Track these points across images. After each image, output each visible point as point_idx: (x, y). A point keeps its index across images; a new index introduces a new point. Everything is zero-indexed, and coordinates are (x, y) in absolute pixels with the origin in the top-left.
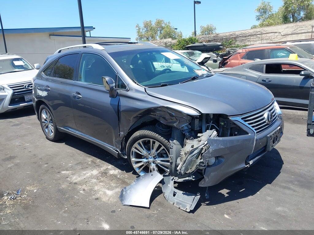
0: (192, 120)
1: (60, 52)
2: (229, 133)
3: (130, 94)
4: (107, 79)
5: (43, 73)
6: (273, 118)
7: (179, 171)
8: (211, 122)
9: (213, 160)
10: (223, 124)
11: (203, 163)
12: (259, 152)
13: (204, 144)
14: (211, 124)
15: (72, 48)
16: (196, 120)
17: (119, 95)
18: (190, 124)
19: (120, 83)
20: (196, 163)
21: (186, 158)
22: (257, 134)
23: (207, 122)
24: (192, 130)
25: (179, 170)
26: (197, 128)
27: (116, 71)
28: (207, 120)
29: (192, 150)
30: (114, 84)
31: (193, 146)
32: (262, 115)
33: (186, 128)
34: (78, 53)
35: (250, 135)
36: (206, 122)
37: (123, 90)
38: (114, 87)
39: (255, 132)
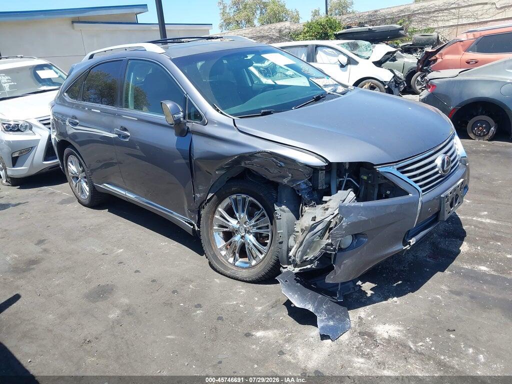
0: (314, 173)
1: (91, 57)
2: (376, 195)
3: (209, 129)
4: (169, 105)
5: (65, 94)
6: (451, 165)
7: (293, 258)
8: (345, 175)
9: (348, 240)
10: (365, 178)
11: (331, 245)
12: (427, 223)
13: (333, 214)
14: (346, 178)
15: (111, 50)
16: (320, 172)
17: (190, 132)
18: (310, 180)
19: (192, 110)
20: (320, 245)
21: (303, 237)
22: (423, 194)
23: (340, 175)
24: (314, 190)
25: (292, 256)
26: (321, 186)
27: (184, 91)
28: (339, 171)
29: (313, 225)
30: (182, 114)
31: (315, 217)
32: (433, 162)
33: (304, 186)
34: (122, 60)
35: (411, 197)
36: (337, 175)
37: (197, 123)
38: (182, 119)
39: (420, 190)
